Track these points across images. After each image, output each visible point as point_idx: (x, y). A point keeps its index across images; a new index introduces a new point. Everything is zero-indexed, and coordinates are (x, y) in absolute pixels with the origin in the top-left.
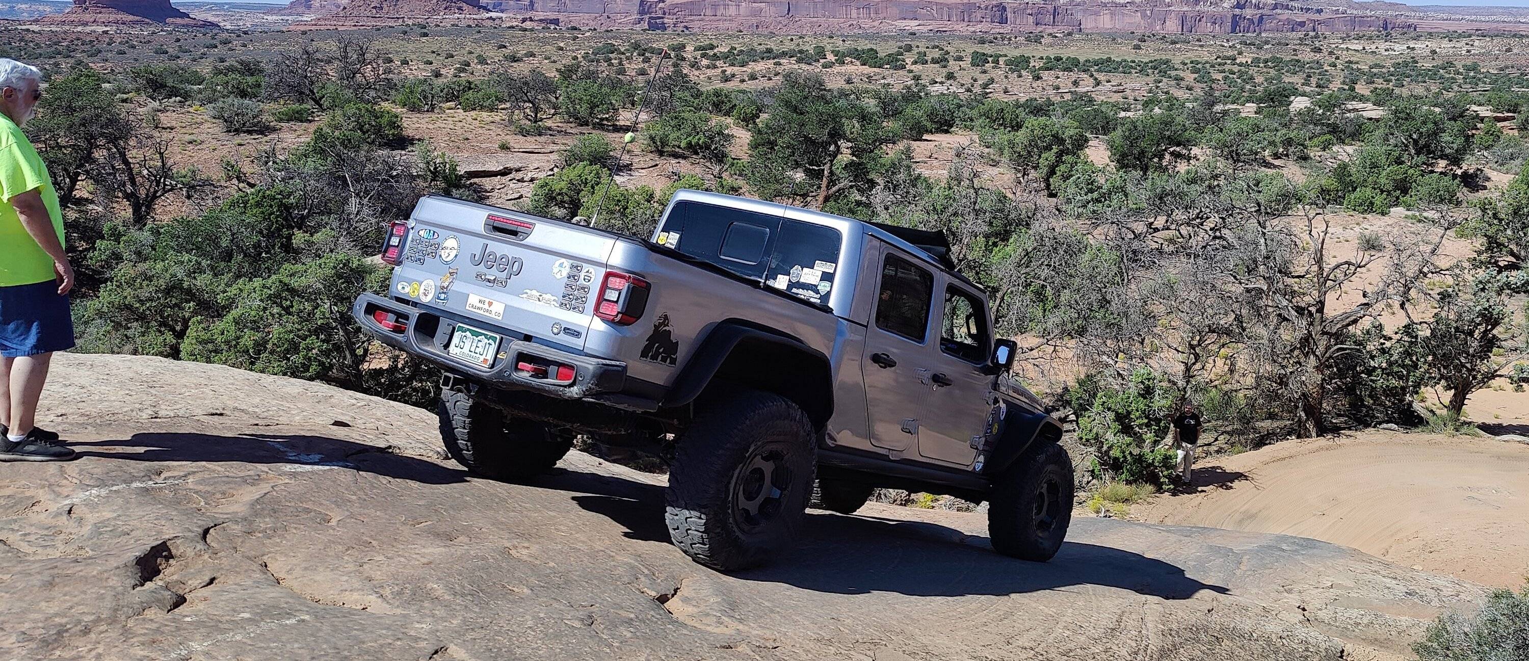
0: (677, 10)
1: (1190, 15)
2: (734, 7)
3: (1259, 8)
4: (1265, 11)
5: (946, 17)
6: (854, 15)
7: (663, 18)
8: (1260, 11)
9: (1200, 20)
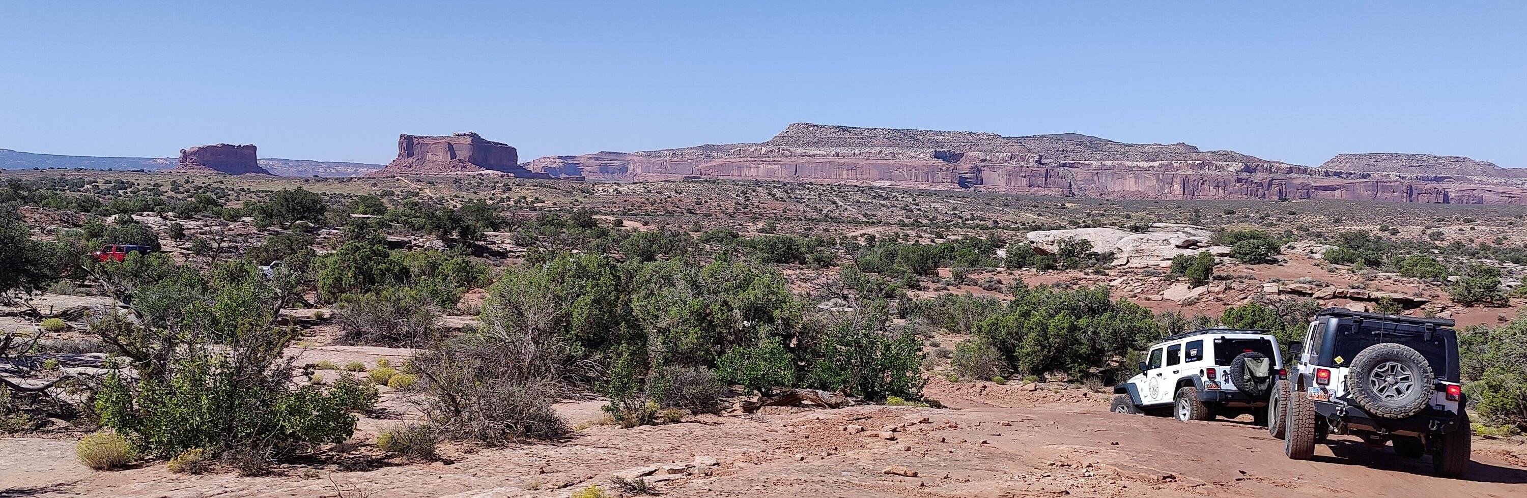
0: (711, 171)
1: (1192, 178)
2: (755, 169)
3: (1271, 172)
4: (1278, 176)
5: (914, 178)
6: (845, 176)
7: (699, 178)
8: (1272, 175)
9: (1203, 183)
